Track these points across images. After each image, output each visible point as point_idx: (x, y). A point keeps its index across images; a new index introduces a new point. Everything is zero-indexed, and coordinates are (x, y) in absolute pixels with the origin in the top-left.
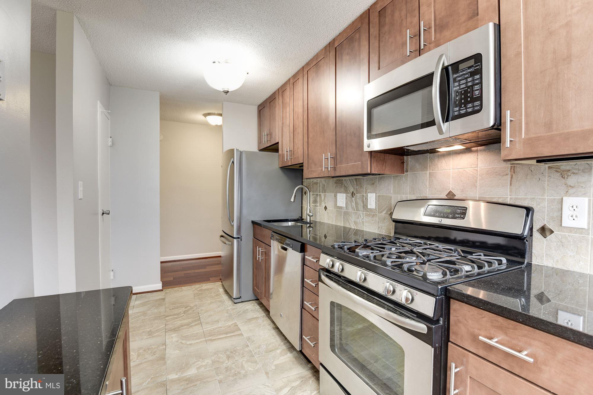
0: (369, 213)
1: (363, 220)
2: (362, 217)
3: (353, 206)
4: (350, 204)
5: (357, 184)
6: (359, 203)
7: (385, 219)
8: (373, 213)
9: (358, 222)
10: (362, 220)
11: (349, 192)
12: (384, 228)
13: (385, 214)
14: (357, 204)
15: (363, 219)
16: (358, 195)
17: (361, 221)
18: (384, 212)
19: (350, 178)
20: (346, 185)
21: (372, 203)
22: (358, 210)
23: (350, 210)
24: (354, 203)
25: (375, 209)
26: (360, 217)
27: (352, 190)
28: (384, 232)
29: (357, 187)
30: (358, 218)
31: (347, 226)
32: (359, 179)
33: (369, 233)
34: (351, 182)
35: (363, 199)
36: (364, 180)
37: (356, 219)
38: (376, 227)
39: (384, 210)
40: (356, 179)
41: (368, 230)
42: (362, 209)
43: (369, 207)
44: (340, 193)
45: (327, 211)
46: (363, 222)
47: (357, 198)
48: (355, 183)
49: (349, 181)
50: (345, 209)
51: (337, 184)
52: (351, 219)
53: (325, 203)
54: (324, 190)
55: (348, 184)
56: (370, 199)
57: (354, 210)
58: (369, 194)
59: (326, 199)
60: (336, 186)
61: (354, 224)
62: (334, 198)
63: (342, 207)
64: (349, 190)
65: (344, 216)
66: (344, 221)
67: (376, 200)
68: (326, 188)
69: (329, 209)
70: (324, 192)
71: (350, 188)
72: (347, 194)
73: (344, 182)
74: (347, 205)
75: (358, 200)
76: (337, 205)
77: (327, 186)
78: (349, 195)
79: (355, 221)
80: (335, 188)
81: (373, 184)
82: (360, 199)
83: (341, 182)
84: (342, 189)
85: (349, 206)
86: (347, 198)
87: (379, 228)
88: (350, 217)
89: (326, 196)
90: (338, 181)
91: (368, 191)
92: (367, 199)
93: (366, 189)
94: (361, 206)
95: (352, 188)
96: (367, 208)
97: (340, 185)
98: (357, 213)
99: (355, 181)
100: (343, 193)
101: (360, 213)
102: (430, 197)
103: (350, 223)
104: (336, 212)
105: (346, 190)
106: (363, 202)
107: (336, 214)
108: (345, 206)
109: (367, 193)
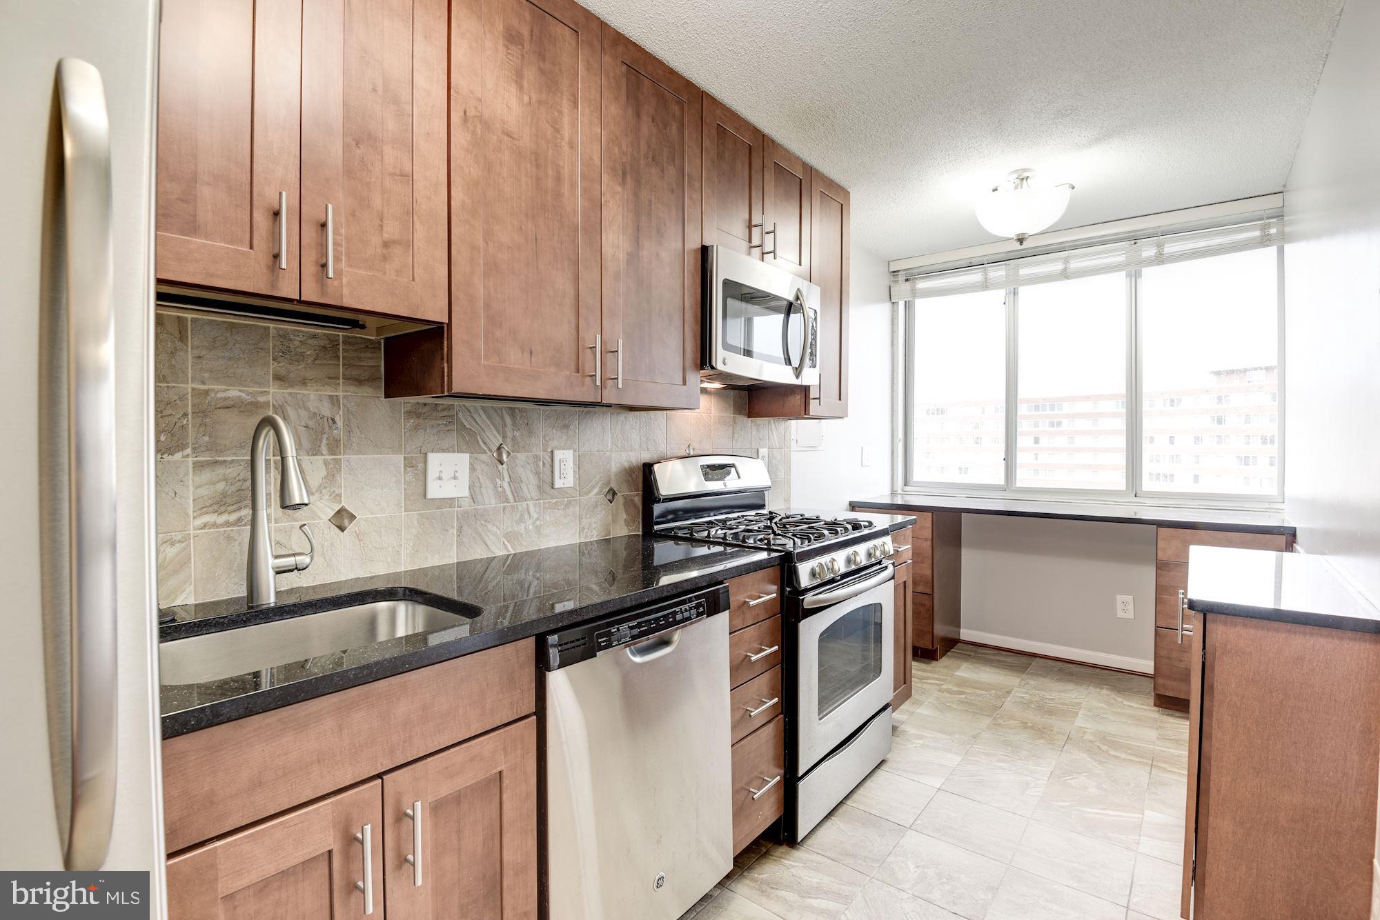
0: (554, 501)
1: (538, 522)
2: (535, 516)
3: (500, 490)
4: (491, 486)
5: (514, 424)
6: (524, 479)
7: (596, 506)
8: (566, 500)
9: (523, 531)
10: (534, 523)
11: (485, 448)
12: (594, 526)
13: (598, 494)
14: (515, 481)
15: (538, 519)
16: (521, 457)
17: (531, 527)
18: (596, 490)
19: (483, 405)
20: (468, 426)
21: (566, 477)
22: (518, 497)
23: (489, 501)
24: (507, 479)
25: (574, 488)
26: (526, 516)
27: (495, 440)
28: (596, 534)
29: (517, 434)
30: (521, 520)
31: (478, 553)
32: (521, 410)
33: (558, 549)
34: (489, 418)
35: (538, 466)
36: (539, 414)
37: (514, 524)
38: (576, 530)
39: (594, 487)
40: (514, 409)
41: (552, 544)
42: (535, 494)
43: (558, 484)
44: (443, 451)
45: (351, 528)
46: (538, 529)
47: (517, 466)
48: (508, 420)
49: (481, 412)
50: (467, 505)
51: (421, 421)
52: (495, 529)
53: (340, 496)
54: (324, 441)
55: (477, 422)
56: (562, 464)
57: (507, 500)
58: (556, 452)
59: (344, 478)
60: (416, 428)
61: (506, 543)
62: (403, 473)
63: (454, 498)
64: (483, 441)
65: (460, 529)
66: (460, 544)
67: (576, 465)
68: (340, 431)
69: (366, 520)
70: (324, 449)
71: (488, 436)
72: (475, 455)
73: (460, 415)
74: (477, 490)
75: (520, 470)
76: (429, 496)
77: (347, 424)
78: (483, 457)
79: (510, 532)
80: (407, 435)
81: (566, 427)
82: (528, 466)
83: (445, 413)
84: (452, 439)
85: (484, 491)
86: (477, 466)
87: (584, 529)
88: (490, 526)
89: (340, 466)
90: (425, 410)
91: (554, 444)
92: (552, 466)
93: (547, 438)
94: (531, 487)
95: (495, 437)
96: (553, 488)
97: (438, 425)
98: (517, 508)
99: (508, 414)
100: (454, 452)
101: (527, 505)
102: (669, 455)
103: (489, 543)
104: (416, 523)
105: (468, 441)
106: (537, 474)
107: (414, 531)
108: (467, 493)
109: (549, 450)
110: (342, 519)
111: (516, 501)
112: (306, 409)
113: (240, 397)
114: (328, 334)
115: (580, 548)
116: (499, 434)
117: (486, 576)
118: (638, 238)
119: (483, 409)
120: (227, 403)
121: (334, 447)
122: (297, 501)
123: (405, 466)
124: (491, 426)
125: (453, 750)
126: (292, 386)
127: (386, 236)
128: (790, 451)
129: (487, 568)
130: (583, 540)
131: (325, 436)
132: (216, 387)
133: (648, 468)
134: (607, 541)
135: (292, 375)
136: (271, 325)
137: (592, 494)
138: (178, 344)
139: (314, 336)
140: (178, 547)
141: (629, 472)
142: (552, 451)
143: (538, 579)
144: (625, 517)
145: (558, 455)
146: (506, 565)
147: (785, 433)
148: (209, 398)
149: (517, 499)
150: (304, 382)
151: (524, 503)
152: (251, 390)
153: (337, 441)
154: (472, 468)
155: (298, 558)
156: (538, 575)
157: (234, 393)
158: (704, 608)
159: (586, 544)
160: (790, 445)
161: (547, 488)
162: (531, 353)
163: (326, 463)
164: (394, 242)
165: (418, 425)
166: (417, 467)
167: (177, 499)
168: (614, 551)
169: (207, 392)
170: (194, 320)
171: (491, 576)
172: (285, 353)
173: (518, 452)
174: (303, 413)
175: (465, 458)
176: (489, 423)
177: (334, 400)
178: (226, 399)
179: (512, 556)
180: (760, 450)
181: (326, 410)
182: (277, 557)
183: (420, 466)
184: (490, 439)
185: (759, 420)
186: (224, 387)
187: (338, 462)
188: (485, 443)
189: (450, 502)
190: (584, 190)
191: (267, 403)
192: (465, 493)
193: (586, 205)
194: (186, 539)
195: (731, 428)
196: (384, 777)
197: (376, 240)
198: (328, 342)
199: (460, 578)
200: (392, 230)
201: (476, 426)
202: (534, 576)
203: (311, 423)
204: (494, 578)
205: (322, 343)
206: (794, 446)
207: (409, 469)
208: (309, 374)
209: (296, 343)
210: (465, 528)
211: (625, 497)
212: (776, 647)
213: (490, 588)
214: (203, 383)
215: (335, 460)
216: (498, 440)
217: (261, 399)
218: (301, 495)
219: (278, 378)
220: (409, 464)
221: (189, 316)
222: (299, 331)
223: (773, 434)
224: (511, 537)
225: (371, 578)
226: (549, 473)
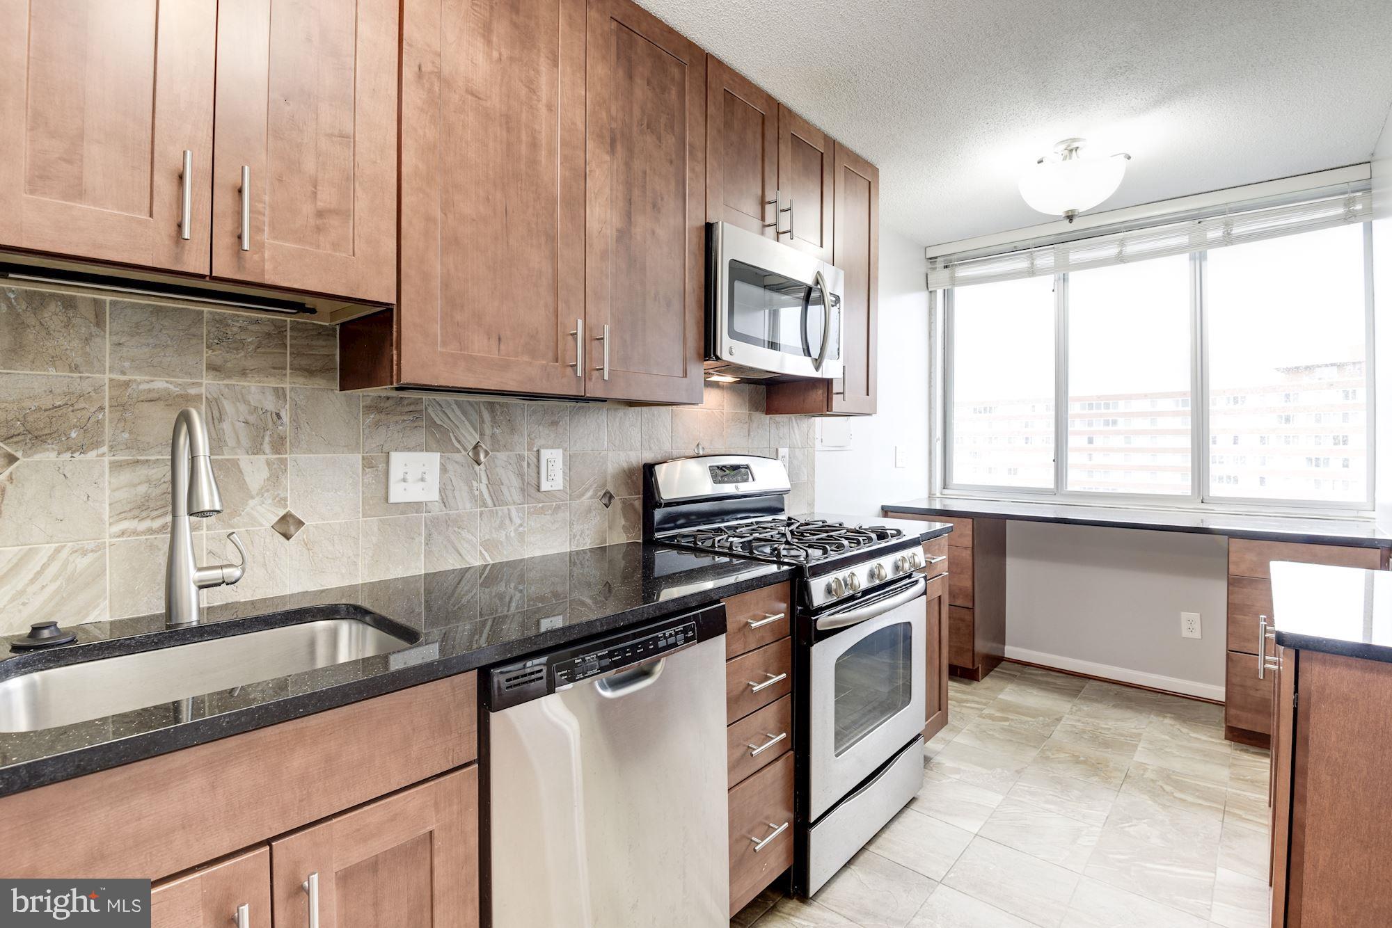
0: (541, 505)
1: (521, 529)
2: (518, 521)
3: (477, 493)
4: (466, 488)
5: (495, 422)
6: (505, 481)
7: (589, 511)
8: (554, 504)
9: (503, 539)
10: (516, 530)
11: (459, 446)
12: (587, 532)
13: (591, 497)
14: (494, 483)
15: (521, 525)
16: (502, 456)
17: (512, 534)
18: (590, 493)
19: (457, 399)
20: (439, 422)
21: (554, 478)
22: (498, 501)
23: (464, 505)
24: (484, 480)
25: (564, 491)
26: (507, 522)
27: (471, 438)
28: (589, 542)
29: (497, 431)
31: (451, 563)
32: (501, 405)
33: (544, 559)
34: (464, 413)
35: (521, 466)
36: (523, 409)
37: (493, 531)
38: (566, 537)
39: (587, 490)
40: (493, 403)
41: (538, 553)
42: (517, 497)
43: (545, 486)
44: (409, 450)
45: (299, 535)
46: (521, 537)
47: (496, 467)
48: (486, 416)
49: (455, 407)
50: (437, 510)
51: (383, 416)
52: (470, 537)
53: (285, 499)
54: (267, 439)
55: (449, 418)
56: (550, 464)
57: (485, 504)
58: (543, 452)
59: (290, 481)
60: (377, 424)
61: (484, 552)
62: (361, 474)
63: (421, 502)
64: (457, 439)
65: (429, 537)
66: (428, 553)
67: (566, 465)
68: (286, 426)
69: (316, 527)
70: (267, 447)
71: (462, 434)
72: (449, 455)
73: (430, 410)
74: (449, 493)
75: (500, 471)
76: (392, 499)
77: (295, 421)
78: (457, 456)
79: (489, 540)
80: (366, 431)
81: (555, 423)
82: (510, 467)
83: (412, 408)
84: (421, 436)
85: (457, 493)
86: (450, 467)
87: (575, 536)
88: (464, 533)
89: (286, 466)
90: (388, 404)
91: (539, 442)
92: (538, 467)
93: (532, 436)
94: (513, 490)
95: (471, 434)
96: (539, 491)
97: (404, 421)
98: (497, 513)
99: (487, 409)
100: (423, 451)
101: (508, 509)
102: (675, 454)
103: (463, 552)
104: (376, 529)
105: (440, 438)
106: (521, 475)
107: (374, 540)
108: (436, 497)
109: (535, 449)
110: (287, 526)
111: (495, 506)
112: (246, 402)
113: (166, 389)
114: (273, 319)
115: (570, 557)
116: (475, 430)
117: (458, 590)
118: (630, 213)
119: (457, 402)
120: (150, 396)
121: (279, 445)
122: (207, 507)
123: (364, 466)
124: (466, 423)
125: (366, 808)
126: (229, 377)
127: (320, 204)
128: (814, 451)
129: (460, 580)
130: (574, 549)
131: (268, 433)
132: (138, 378)
133: (648, 470)
134: (603, 549)
135: (229, 365)
136: (206, 309)
137: (585, 497)
138: (94, 329)
139: (257, 321)
140: (90, 557)
141: (629, 473)
142: (538, 451)
143: (521, 591)
144: (623, 523)
145: (546, 454)
146: (483, 576)
147: (808, 431)
148: (129, 390)
149: (497, 504)
150: (243, 373)
151: (505, 508)
152: (180, 381)
153: (283, 439)
154: (444, 469)
155: (226, 571)
156: (521, 587)
157: (160, 384)
158: (694, 632)
159: (578, 553)
160: (814, 444)
161: (533, 491)
162: (500, 339)
163: (269, 463)
164: (330, 211)
165: (380, 421)
166: (377, 467)
167: (90, 503)
168: (610, 561)
169: (127, 384)
170: (113, 303)
171: (466, 588)
172: (221, 340)
173: (498, 451)
174: (242, 408)
175: (434, 458)
176: (463, 418)
177: (279, 393)
178: (150, 391)
179: (489, 567)
180: (779, 449)
181: (270, 404)
182: (200, 569)
183: (382, 466)
184: (464, 436)
185: (778, 417)
186: (147, 378)
187: (283, 462)
188: (459, 442)
189: (417, 506)
190: (565, 159)
191: (199, 397)
192: (434, 496)
193: (567, 174)
194: (99, 548)
195: (747, 425)
196: (273, 844)
197: (307, 209)
198: (273, 328)
199: (428, 592)
200: (327, 197)
201: (449, 422)
202: (516, 588)
203: (252, 419)
204: (469, 591)
205: (266, 329)
206: (818, 445)
207: (367, 470)
208: (250, 363)
209: (235, 329)
210: (435, 535)
211: (624, 502)
212: (784, 675)
213: (464, 601)
214: (123, 373)
215: (278, 459)
216: (474, 437)
217: (192, 391)
218: (212, 501)
219: (213, 368)
220: (368, 464)
221: (108, 298)
222: (238, 316)
223: (794, 431)
224: (488, 545)
225: (323, 591)
226: (535, 475)
